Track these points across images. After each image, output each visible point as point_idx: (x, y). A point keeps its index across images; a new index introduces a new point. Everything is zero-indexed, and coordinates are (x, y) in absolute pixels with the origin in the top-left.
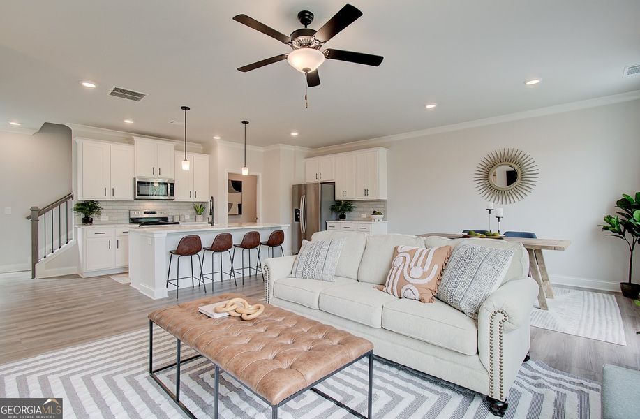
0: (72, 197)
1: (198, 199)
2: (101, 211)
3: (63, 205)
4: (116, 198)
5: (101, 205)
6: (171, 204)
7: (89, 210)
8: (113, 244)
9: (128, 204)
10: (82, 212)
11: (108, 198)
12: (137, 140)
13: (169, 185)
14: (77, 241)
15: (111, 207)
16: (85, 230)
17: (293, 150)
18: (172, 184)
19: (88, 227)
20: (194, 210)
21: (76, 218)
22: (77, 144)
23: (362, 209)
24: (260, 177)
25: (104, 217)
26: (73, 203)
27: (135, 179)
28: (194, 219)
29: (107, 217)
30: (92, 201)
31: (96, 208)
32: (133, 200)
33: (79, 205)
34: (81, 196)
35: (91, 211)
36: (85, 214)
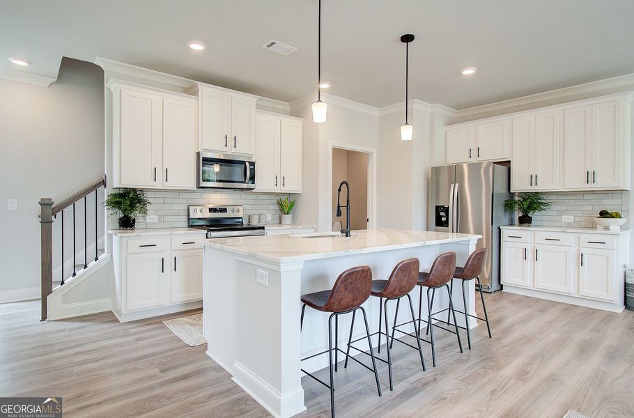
0: (103, 183)
1: (287, 189)
2: (148, 207)
3: (91, 197)
4: (171, 185)
5: (148, 197)
6: (249, 197)
7: (130, 206)
8: (169, 265)
9: (187, 195)
10: (120, 208)
11: (159, 184)
12: (203, 88)
13: (247, 164)
14: (111, 256)
15: (161, 201)
16: (124, 240)
17: (429, 110)
18: (252, 164)
19: (128, 234)
20: (277, 207)
21: (110, 217)
22: (112, 94)
23: (564, 208)
24: (375, 155)
25: (152, 218)
26: (105, 194)
27: (198, 154)
28: (278, 221)
29: (157, 217)
30: (135, 190)
31: (140, 201)
32: (195, 189)
33: (115, 196)
34: (118, 181)
35: (132, 206)
36: (124, 211)
